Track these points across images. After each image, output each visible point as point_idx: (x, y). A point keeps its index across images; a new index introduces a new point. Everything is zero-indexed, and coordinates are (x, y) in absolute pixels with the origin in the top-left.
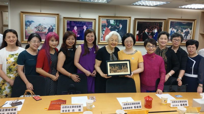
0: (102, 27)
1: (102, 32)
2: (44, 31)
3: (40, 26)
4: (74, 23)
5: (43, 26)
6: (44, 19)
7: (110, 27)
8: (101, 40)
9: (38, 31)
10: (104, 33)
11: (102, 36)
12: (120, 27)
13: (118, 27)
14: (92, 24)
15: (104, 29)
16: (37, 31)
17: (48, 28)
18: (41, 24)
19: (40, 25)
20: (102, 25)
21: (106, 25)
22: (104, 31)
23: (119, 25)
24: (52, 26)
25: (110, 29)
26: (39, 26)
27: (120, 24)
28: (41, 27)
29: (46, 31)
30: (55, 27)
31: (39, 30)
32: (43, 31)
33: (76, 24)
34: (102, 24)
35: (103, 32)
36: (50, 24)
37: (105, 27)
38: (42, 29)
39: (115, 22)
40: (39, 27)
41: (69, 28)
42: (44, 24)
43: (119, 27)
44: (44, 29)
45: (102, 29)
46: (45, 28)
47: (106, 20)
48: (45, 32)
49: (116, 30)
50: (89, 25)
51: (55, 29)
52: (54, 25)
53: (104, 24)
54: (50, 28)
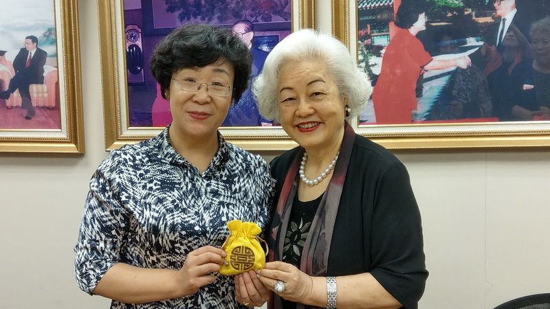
0: (361, 25)
1: (366, 60)
4: (171, 9)
7: (420, 24)
8: (361, 122)
10: (377, 71)
12: (498, 20)
13: (481, 20)
14: (291, 9)
15: (380, 41)
17: (11, 56)
20: (360, 13)
21: (389, 9)
24: (34, 39)
30: (55, 42)
33: (181, 18)
34: (358, 3)
35: (373, 60)
36: (28, 29)
37: (381, 26)
41: (139, 43)
43: (489, 19)
45: (360, 38)
49: (471, 41)
50: (271, 17)
51: (56, 55)
52: (49, 30)
53: (377, 5)
54: (24, 52)
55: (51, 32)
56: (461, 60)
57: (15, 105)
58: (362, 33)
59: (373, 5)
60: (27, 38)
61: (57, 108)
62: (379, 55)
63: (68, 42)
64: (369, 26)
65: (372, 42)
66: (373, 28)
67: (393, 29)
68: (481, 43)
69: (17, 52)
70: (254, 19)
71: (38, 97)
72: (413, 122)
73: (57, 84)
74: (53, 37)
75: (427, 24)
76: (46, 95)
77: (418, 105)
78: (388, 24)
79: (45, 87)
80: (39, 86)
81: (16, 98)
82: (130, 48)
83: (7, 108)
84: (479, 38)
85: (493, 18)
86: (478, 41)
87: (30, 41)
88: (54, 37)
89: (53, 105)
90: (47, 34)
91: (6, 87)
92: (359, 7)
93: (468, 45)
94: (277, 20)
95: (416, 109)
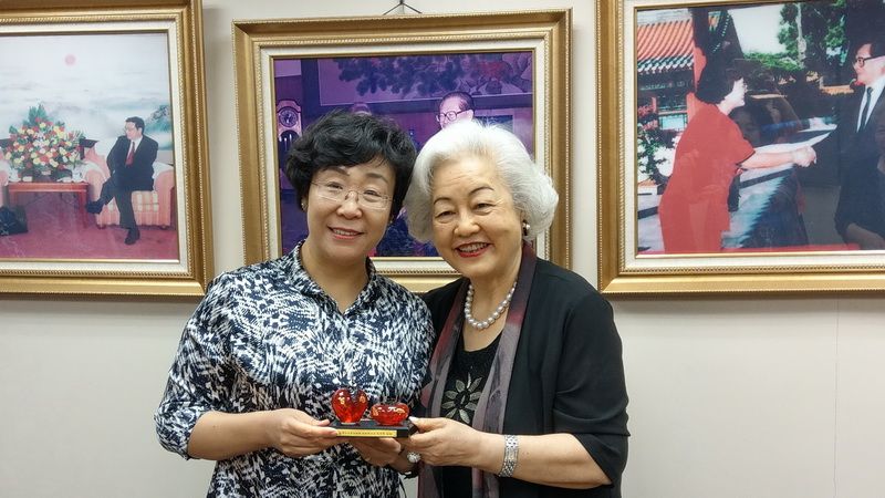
0: (641, 100)
1: (649, 153)
2: (77, 179)
3: (37, 129)
4: (347, 76)
5: (61, 126)
6: (70, 60)
7: (736, 96)
8: (640, 250)
9: (22, 173)
10: (666, 170)
11: (645, 203)
12: (860, 90)
13: (833, 90)
14: (531, 74)
15: (672, 123)
16: (15, 178)
18: (48, 111)
19: (36, 118)
20: (641, 79)
21: (685, 73)
22: (665, 138)
23: (852, 58)
24: (139, 123)
25: (734, 113)
26: (26, 126)
27: (865, 52)
28: (49, 134)
29: (94, 172)
30: (170, 127)
31: (29, 169)
32: (67, 180)
33: (362, 90)
34: (638, 63)
35: (661, 153)
36: (130, 107)
37: (672, 100)
38: (58, 158)
39: (793, 34)
40: (31, 139)
41: (297, 128)
42: (76, 109)
43: (845, 89)
44: (74, 156)
45: (640, 118)
46: (85, 144)
47: (686, 15)
48: (88, 187)
49: (817, 124)
50: (501, 87)
51: (172, 147)
52: (162, 109)
53: (668, 67)
54: (123, 143)
55: (164, 111)
56: (800, 153)
57: (109, 223)
58: (644, 110)
59: (661, 68)
60: (128, 120)
61: (173, 227)
62: (670, 145)
63: (190, 127)
64: (654, 100)
65: (660, 125)
66: (661, 103)
67: (692, 104)
68: (833, 127)
69: (112, 142)
70: (474, 90)
71: (144, 210)
72: (722, 250)
73: (173, 191)
74: (167, 119)
75: (747, 97)
76: (156, 207)
77: (731, 224)
78: (685, 98)
79: (154, 196)
80: (147, 193)
81: (111, 212)
82: (284, 135)
83: (98, 226)
84: (829, 119)
85: (852, 87)
86: (827, 123)
87: (133, 125)
88: (169, 120)
89: (168, 223)
90: (158, 115)
91: (97, 196)
92: (640, 70)
93: (812, 129)
94: (510, 91)
95: (729, 230)
